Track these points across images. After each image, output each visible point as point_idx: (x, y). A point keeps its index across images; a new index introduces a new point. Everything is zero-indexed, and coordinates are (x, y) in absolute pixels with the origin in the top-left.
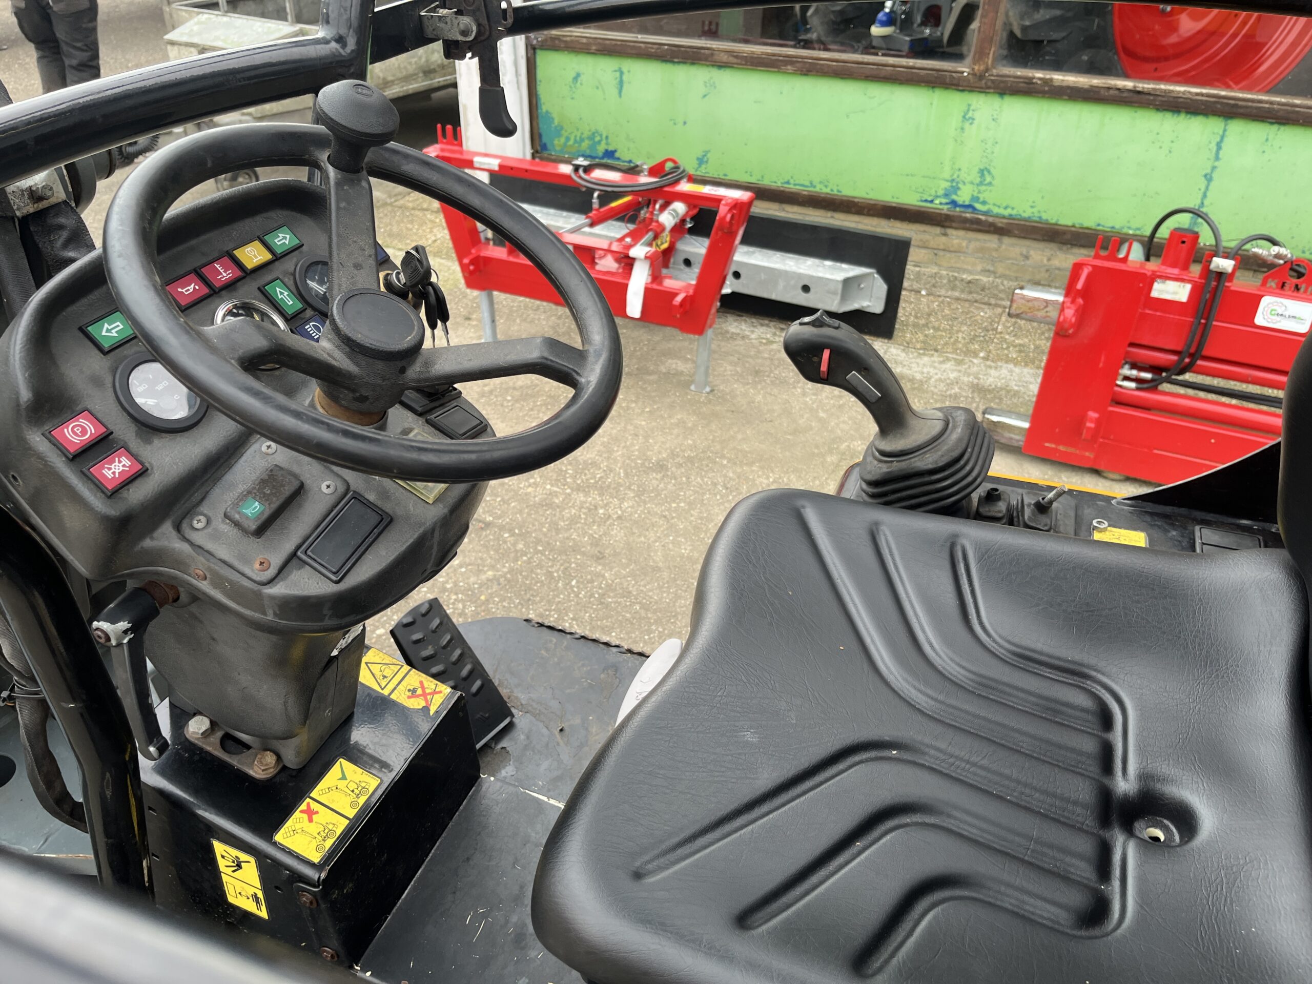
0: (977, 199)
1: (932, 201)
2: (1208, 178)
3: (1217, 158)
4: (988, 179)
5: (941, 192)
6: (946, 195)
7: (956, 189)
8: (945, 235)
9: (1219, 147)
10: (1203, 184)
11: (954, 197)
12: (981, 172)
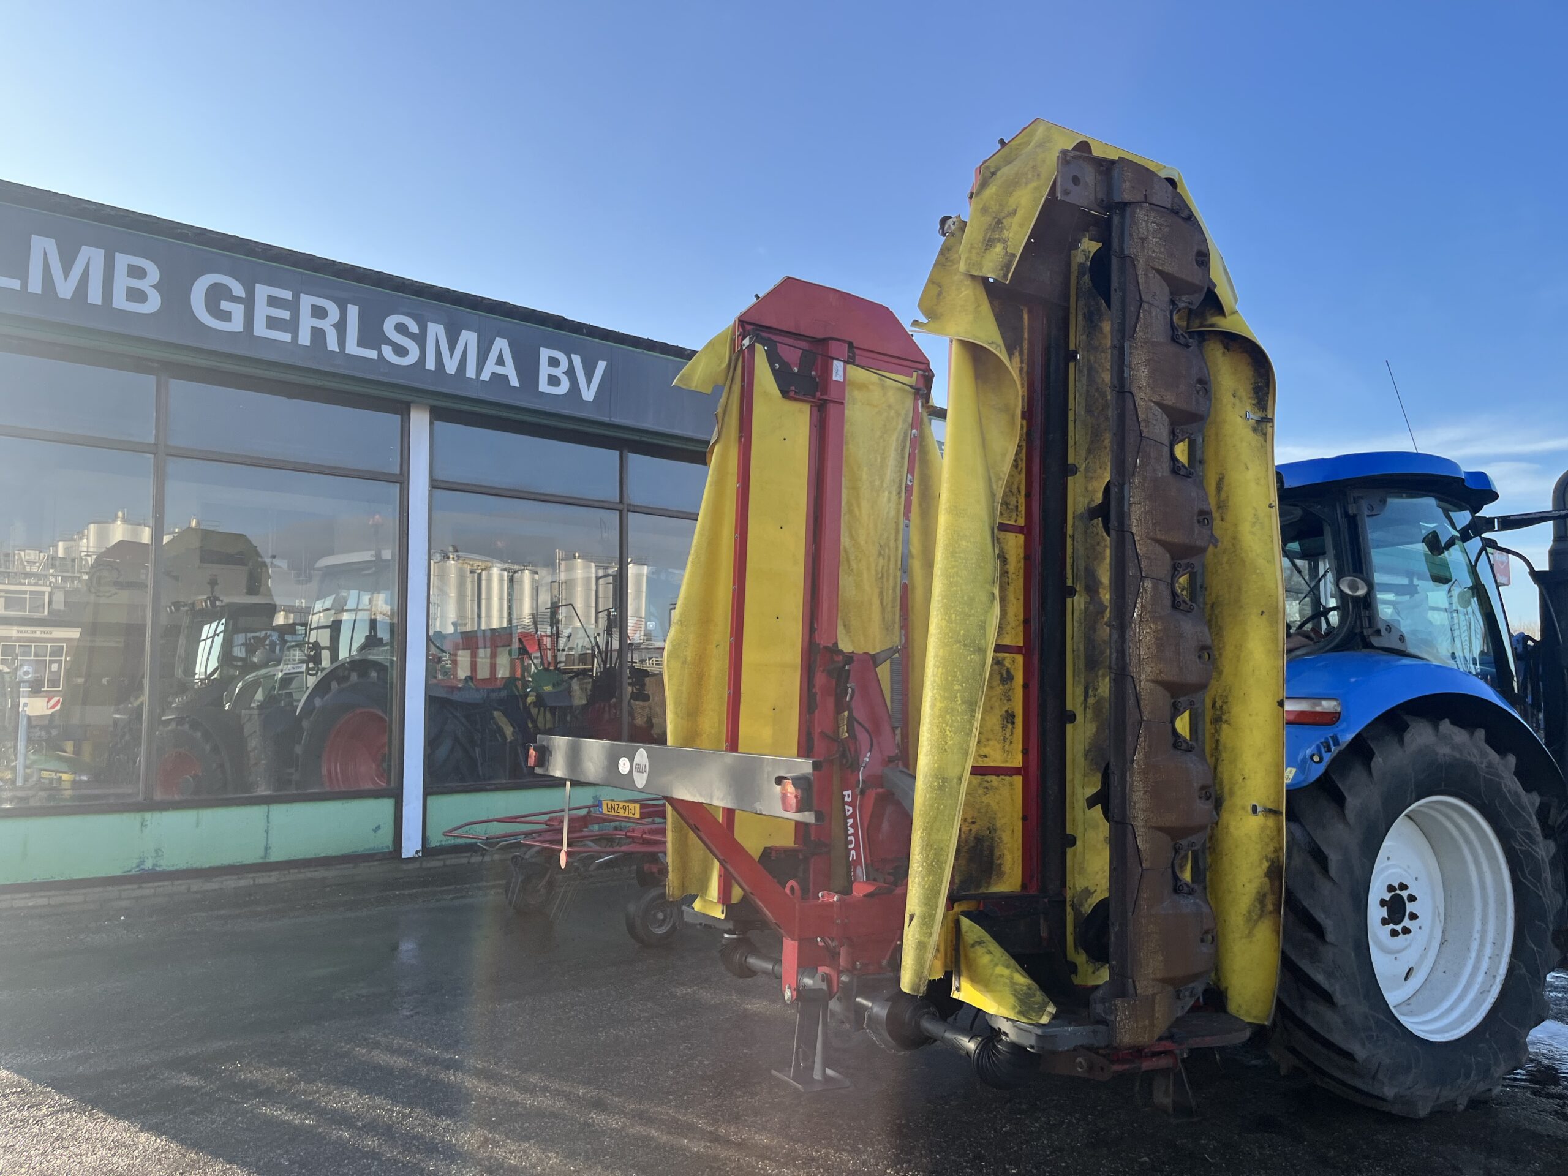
0: (156, 865)
1: (130, 871)
2: (267, 832)
3: (268, 822)
4: (160, 854)
5: (134, 865)
6: (137, 867)
7: (142, 862)
8: (140, 887)
9: (268, 817)
10: (265, 835)
11: (142, 867)
12: (156, 851)
